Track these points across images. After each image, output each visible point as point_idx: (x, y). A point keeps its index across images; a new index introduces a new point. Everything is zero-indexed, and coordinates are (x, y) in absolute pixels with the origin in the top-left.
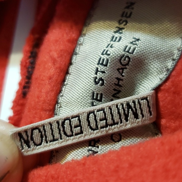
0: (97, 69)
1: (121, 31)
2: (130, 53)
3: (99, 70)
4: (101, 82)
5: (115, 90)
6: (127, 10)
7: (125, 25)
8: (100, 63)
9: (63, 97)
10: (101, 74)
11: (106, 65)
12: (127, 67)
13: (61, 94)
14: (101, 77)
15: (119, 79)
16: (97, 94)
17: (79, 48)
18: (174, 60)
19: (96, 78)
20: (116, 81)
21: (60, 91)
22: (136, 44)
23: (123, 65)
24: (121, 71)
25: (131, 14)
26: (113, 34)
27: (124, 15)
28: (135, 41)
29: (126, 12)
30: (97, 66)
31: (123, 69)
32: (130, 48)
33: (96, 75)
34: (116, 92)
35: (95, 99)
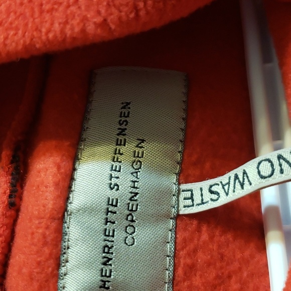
0: (111, 175)
1: (124, 133)
2: (140, 157)
3: (113, 176)
4: (116, 187)
5: (131, 193)
6: (123, 110)
7: (126, 125)
8: (114, 169)
9: (72, 204)
10: (115, 179)
11: (119, 171)
12: (140, 170)
13: (69, 201)
14: (116, 182)
15: (134, 182)
16: (113, 200)
17: (81, 153)
18: (179, 152)
19: (111, 184)
20: (131, 184)
21: (68, 198)
22: (142, 147)
23: (136, 169)
24: (135, 174)
25: (129, 113)
26: (117, 136)
27: (123, 115)
28: (140, 143)
29: (123, 112)
30: (110, 172)
31: (137, 173)
32: (139, 153)
33: (110, 182)
34: (133, 194)
35: (110, 205)
